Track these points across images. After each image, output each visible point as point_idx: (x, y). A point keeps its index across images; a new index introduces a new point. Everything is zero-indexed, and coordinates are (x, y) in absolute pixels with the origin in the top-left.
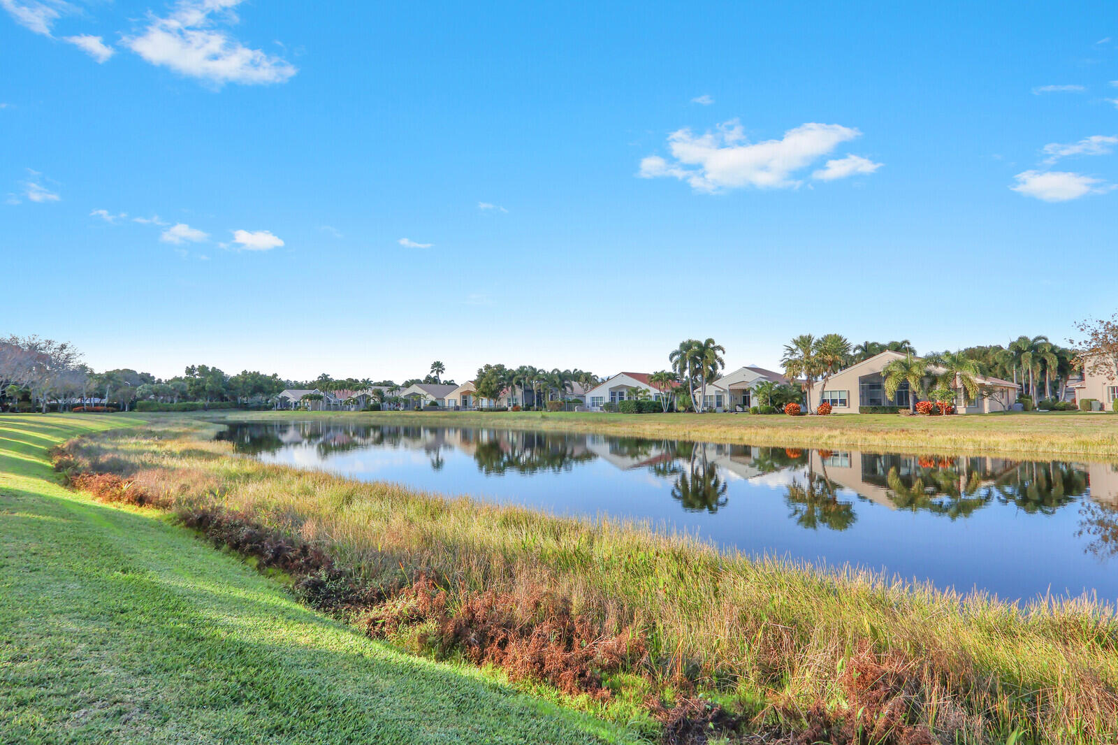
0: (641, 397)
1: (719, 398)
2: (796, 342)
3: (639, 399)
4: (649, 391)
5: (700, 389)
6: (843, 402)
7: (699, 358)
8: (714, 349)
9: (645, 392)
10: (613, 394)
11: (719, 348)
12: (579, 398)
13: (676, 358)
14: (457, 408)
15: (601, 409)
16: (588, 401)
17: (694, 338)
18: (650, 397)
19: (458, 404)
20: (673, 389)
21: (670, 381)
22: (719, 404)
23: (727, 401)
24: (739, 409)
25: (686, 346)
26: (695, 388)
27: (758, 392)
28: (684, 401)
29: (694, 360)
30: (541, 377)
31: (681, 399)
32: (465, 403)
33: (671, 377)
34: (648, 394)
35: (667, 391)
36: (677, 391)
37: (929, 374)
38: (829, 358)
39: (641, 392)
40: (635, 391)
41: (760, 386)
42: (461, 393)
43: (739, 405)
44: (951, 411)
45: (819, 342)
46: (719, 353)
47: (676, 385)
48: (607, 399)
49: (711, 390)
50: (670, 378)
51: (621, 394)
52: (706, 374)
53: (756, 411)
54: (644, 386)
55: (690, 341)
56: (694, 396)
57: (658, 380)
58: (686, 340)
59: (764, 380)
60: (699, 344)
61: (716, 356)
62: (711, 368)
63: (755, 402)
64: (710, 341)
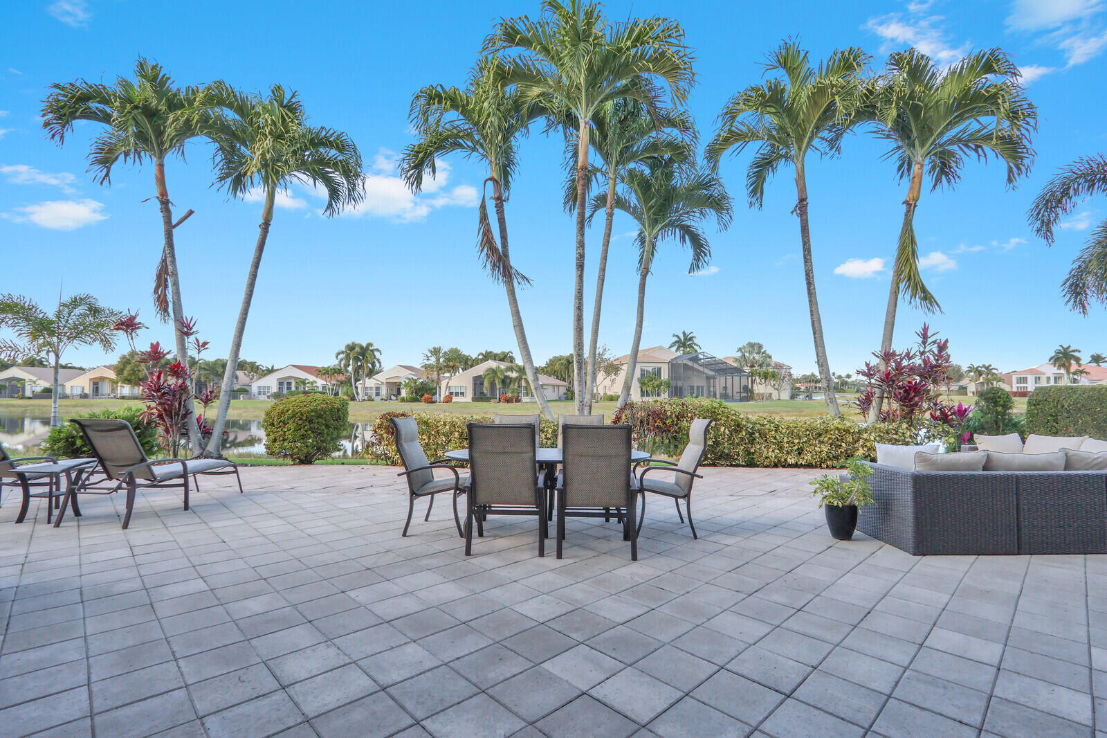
0: (308, 387)
1: (378, 389)
2: (431, 352)
3: (307, 389)
4: (316, 382)
5: (361, 382)
6: (462, 394)
7: (361, 357)
8: (371, 350)
9: (312, 383)
10: (281, 384)
11: (378, 350)
12: (245, 387)
13: (341, 356)
14: (85, 396)
15: (268, 397)
16: (254, 389)
17: (357, 342)
18: (318, 387)
19: (87, 391)
20: (338, 381)
21: (336, 374)
22: (378, 394)
23: (384, 392)
24: (393, 398)
25: (351, 348)
26: (357, 380)
27: (406, 385)
28: (347, 392)
29: (356, 359)
30: (202, 366)
31: (345, 390)
32: (96, 390)
33: (339, 371)
34: (315, 385)
35: (333, 382)
36: (342, 383)
37: (506, 377)
38: (451, 364)
39: (308, 383)
40: (303, 382)
41: (407, 381)
42: (91, 379)
43: (394, 395)
44: (518, 400)
45: (445, 353)
46: (377, 354)
47: (341, 378)
48: (274, 389)
49: (370, 383)
50: (335, 372)
51: (289, 384)
52: (366, 371)
53: (403, 400)
54: (311, 378)
55: (353, 343)
56: (356, 388)
57: (324, 374)
58: (350, 342)
59: (411, 377)
60: (361, 347)
61: (374, 356)
62: (370, 366)
63: (404, 393)
64: (370, 345)
